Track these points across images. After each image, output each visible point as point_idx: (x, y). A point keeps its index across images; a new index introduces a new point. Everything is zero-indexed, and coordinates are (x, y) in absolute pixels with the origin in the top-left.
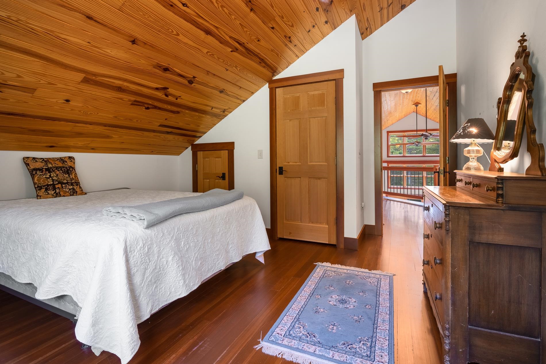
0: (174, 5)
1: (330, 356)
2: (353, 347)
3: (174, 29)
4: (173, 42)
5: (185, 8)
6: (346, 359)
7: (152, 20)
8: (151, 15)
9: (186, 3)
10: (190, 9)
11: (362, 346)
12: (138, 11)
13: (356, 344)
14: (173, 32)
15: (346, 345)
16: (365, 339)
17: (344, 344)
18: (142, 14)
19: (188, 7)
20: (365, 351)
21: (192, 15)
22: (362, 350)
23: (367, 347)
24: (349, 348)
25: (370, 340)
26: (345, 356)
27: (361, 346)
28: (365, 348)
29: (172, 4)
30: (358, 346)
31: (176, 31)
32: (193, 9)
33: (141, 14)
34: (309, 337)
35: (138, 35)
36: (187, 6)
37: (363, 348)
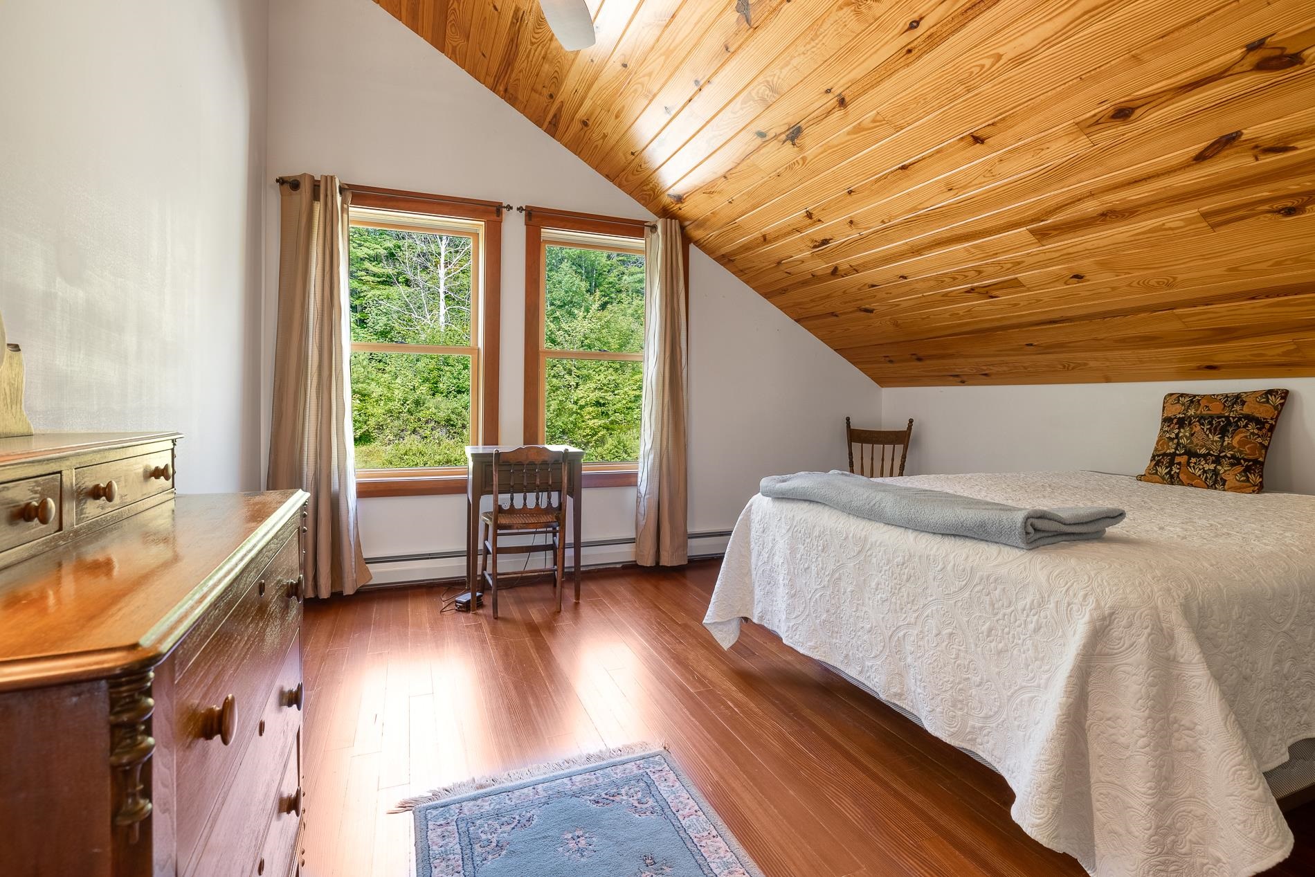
0: (909, 47)
1: (540, 787)
2: (508, 824)
3: (976, 61)
4: (1016, 72)
5: (924, 25)
6: (510, 796)
7: (934, 94)
8: (922, 93)
9: (910, 21)
10: (927, 15)
11: (490, 837)
12: (906, 109)
13: (505, 835)
14: (983, 66)
15: (523, 821)
16: (490, 857)
17: (529, 821)
18: (915, 105)
19: (921, 19)
20: (480, 830)
21: (949, 11)
22: (486, 829)
23: (480, 840)
24: (514, 818)
25: (478, 860)
26: (514, 800)
27: (493, 835)
28: (484, 837)
29: (906, 49)
30: (500, 831)
31: (982, 58)
32: (930, 7)
33: (913, 106)
34: (604, 796)
35: (964, 128)
36: (917, 19)
37: (485, 833)
